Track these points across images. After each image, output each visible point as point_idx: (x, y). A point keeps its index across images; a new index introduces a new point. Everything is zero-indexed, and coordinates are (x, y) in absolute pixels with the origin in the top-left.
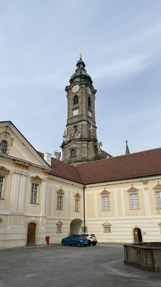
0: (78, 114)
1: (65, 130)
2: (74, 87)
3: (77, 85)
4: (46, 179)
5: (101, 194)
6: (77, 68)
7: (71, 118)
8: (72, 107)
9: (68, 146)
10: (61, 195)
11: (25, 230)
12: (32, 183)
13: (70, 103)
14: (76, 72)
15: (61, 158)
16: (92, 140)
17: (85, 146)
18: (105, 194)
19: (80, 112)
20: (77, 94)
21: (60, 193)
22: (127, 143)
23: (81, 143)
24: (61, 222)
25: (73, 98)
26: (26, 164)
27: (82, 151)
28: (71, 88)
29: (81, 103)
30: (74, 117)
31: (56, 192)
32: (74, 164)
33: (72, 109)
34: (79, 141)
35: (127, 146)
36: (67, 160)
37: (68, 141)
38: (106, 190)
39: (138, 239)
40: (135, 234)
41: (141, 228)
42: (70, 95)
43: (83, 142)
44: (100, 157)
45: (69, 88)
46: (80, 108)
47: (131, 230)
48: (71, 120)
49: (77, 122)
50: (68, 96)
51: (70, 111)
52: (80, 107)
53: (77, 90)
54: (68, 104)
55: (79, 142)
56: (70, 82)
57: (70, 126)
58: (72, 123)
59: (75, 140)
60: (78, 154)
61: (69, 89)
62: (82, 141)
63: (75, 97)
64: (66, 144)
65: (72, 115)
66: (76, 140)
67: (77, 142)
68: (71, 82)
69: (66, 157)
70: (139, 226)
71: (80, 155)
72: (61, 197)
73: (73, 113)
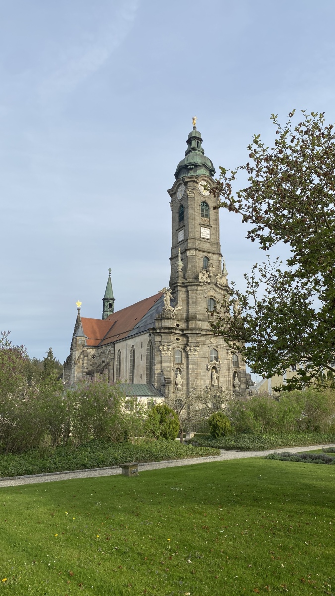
0: (210, 238)
9: (202, 290)
19: (212, 237)
20: (207, 199)
22: (110, 273)
23: (222, 293)
30: (204, 240)
34: (221, 289)
35: (109, 279)
51: (196, 225)
58: (201, 249)
65: (199, 233)
66: (218, 285)
67: (218, 289)
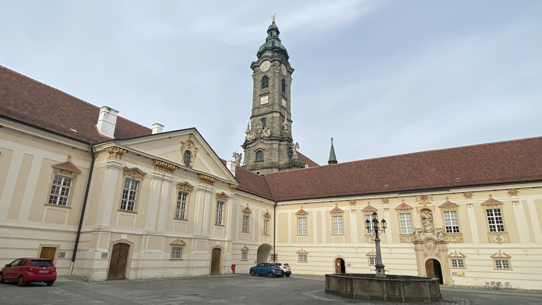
0: (267, 102)
1: (249, 123)
2: (263, 64)
3: (267, 61)
4: (233, 196)
5: (297, 214)
6: (269, 36)
7: (258, 108)
8: (259, 92)
9: (253, 147)
10: (248, 215)
11: (209, 256)
12: (217, 201)
13: (257, 86)
14: (266, 42)
15: (242, 160)
16: (285, 139)
17: (276, 147)
18: (302, 214)
19: (270, 100)
20: (267, 74)
21: (247, 211)
22: (332, 142)
23: (270, 143)
24: (247, 248)
25: (261, 79)
26: (212, 178)
27: (271, 154)
28: (258, 65)
29: (271, 87)
30: (262, 106)
31: (242, 211)
32: (260, 171)
33: (259, 94)
34: (268, 140)
35: (332, 146)
36: (252, 165)
37: (252, 140)
38: (304, 209)
39: (340, 270)
40: (336, 266)
41: (345, 258)
42: (257, 75)
43: (273, 142)
44: (295, 163)
45: (256, 65)
46: (270, 94)
47: (333, 260)
48: (258, 110)
49: (266, 114)
50: (254, 75)
51: (257, 98)
52: (270, 92)
53: (267, 69)
54: (255, 87)
55: (268, 142)
56: (257, 56)
57: (255, 118)
58: (259, 114)
59: (262, 138)
60: (266, 158)
61: (255, 67)
62: (271, 140)
63: (265, 78)
64: (250, 143)
65: (259, 103)
66: (264, 138)
67: (265, 142)
68: (259, 55)
69: (249, 161)
70: (342, 256)
71: (268, 160)
72: (247, 217)
73: (261, 101)
